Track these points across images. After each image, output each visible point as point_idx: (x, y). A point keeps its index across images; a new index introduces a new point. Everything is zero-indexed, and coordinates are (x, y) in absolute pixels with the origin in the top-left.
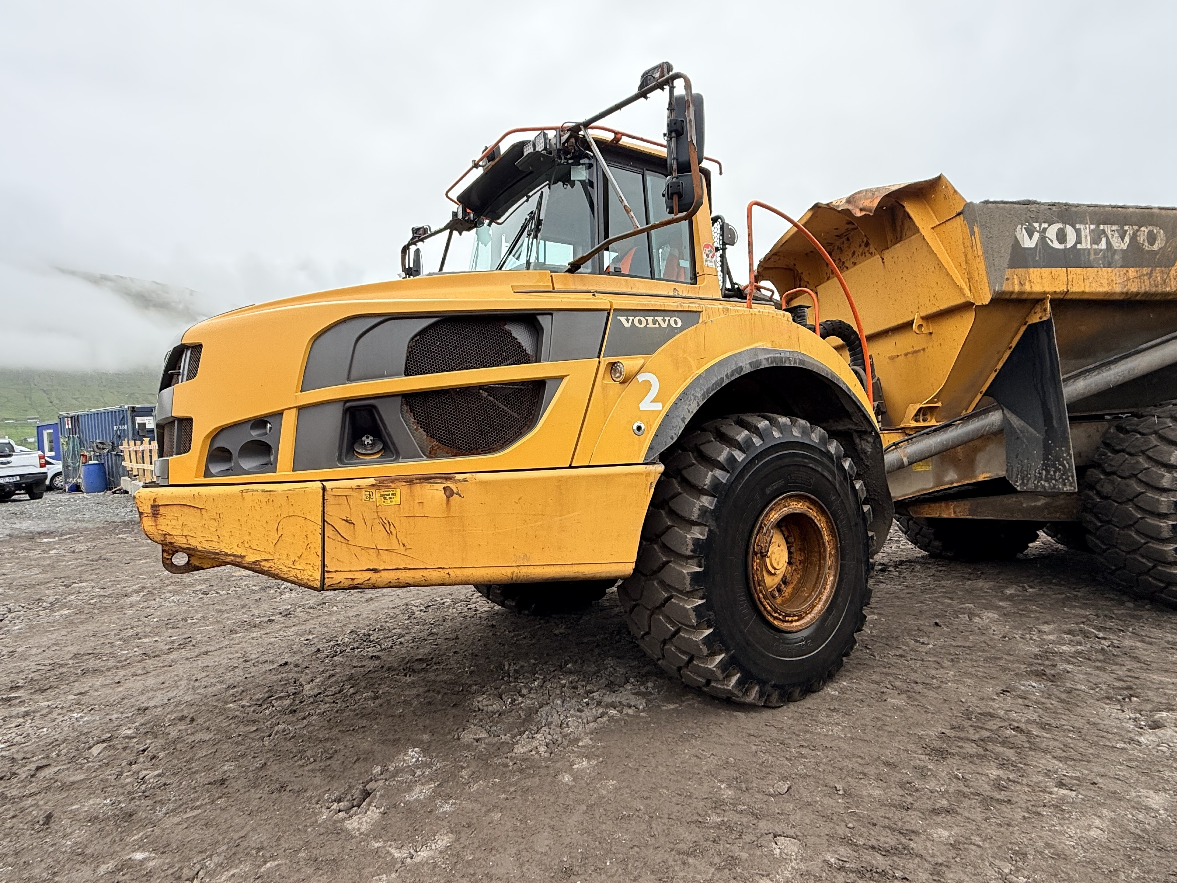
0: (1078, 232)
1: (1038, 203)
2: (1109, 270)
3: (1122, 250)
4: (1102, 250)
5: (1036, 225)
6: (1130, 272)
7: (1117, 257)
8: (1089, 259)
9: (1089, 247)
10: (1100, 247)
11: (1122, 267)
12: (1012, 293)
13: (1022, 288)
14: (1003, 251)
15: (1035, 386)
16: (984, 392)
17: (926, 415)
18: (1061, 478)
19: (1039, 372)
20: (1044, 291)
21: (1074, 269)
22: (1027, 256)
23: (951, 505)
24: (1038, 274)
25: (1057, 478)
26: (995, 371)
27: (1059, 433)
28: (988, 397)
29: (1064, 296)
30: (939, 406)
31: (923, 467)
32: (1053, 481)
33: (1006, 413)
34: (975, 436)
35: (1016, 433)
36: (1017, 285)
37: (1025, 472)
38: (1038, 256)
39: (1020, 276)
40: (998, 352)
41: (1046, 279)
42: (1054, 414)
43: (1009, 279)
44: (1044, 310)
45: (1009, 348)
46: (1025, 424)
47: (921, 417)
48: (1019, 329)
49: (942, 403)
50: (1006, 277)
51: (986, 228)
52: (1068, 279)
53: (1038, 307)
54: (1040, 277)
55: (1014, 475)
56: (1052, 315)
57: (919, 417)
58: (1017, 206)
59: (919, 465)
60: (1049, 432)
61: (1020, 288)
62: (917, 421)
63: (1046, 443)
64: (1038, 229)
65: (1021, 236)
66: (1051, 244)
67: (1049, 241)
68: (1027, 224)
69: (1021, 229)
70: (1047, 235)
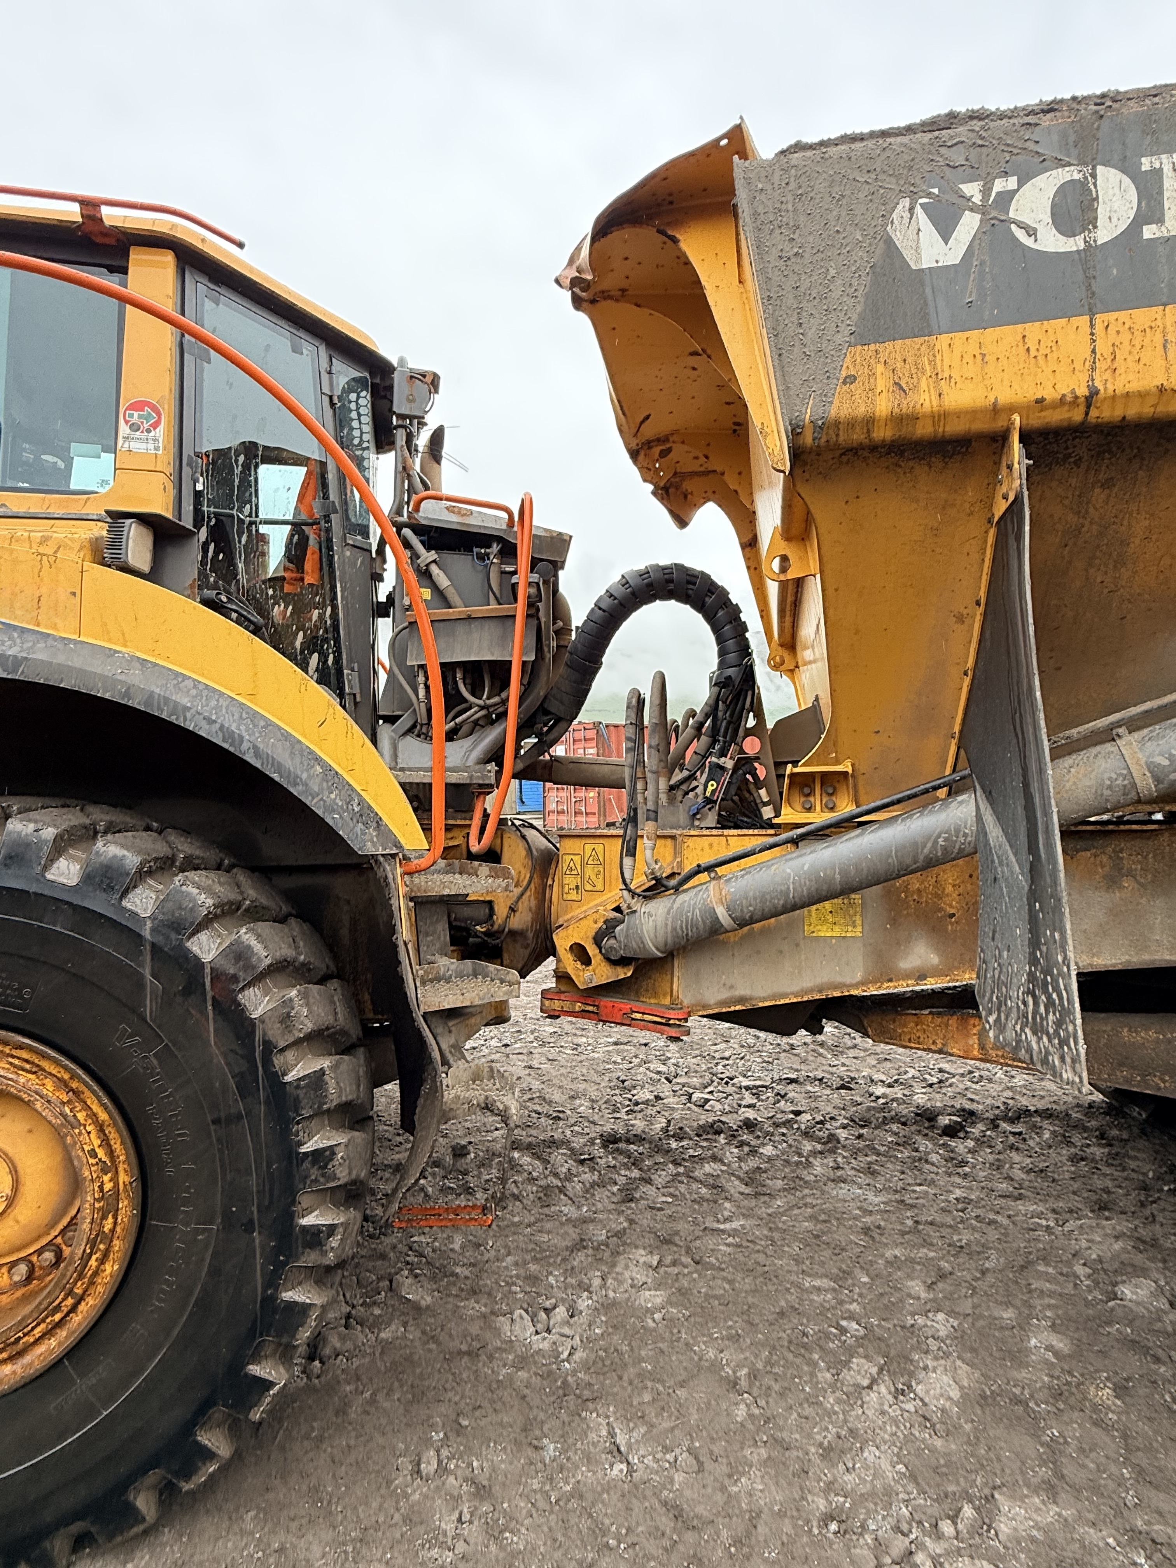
0: (1149, 186)
5: (972, 190)
12: (869, 422)
13: (905, 402)
14: (838, 293)
15: (1013, 719)
16: (957, 735)
17: (832, 794)
18: (1056, 1032)
19: (1015, 673)
20: (995, 404)
21: (1123, 315)
22: (930, 297)
23: (974, 1026)
24: (973, 348)
25: (1051, 1031)
26: (966, 674)
27: (1048, 880)
28: (962, 752)
29: (1087, 414)
30: (847, 772)
31: (836, 928)
32: (1045, 1039)
33: (979, 799)
34: (909, 861)
35: (993, 861)
36: (884, 394)
37: (1004, 989)
38: (974, 291)
39: (899, 365)
40: (960, 619)
41: (1003, 362)
42: (1039, 815)
43: (855, 378)
44: (1010, 467)
45: (978, 604)
46: (1003, 839)
47: (817, 800)
48: (986, 542)
49: (853, 765)
50: (844, 373)
51: (778, 231)
52: (1094, 351)
53: (1004, 464)
54: (979, 357)
55: (988, 989)
56: (1024, 482)
57: (812, 799)
58: (899, 139)
59: (826, 921)
60: (1035, 871)
61: (896, 402)
62: (809, 810)
63: (1031, 907)
64: (977, 199)
65: (909, 232)
66: (1028, 242)
67: (1020, 235)
68: (936, 191)
69: (911, 210)
70: (1012, 215)
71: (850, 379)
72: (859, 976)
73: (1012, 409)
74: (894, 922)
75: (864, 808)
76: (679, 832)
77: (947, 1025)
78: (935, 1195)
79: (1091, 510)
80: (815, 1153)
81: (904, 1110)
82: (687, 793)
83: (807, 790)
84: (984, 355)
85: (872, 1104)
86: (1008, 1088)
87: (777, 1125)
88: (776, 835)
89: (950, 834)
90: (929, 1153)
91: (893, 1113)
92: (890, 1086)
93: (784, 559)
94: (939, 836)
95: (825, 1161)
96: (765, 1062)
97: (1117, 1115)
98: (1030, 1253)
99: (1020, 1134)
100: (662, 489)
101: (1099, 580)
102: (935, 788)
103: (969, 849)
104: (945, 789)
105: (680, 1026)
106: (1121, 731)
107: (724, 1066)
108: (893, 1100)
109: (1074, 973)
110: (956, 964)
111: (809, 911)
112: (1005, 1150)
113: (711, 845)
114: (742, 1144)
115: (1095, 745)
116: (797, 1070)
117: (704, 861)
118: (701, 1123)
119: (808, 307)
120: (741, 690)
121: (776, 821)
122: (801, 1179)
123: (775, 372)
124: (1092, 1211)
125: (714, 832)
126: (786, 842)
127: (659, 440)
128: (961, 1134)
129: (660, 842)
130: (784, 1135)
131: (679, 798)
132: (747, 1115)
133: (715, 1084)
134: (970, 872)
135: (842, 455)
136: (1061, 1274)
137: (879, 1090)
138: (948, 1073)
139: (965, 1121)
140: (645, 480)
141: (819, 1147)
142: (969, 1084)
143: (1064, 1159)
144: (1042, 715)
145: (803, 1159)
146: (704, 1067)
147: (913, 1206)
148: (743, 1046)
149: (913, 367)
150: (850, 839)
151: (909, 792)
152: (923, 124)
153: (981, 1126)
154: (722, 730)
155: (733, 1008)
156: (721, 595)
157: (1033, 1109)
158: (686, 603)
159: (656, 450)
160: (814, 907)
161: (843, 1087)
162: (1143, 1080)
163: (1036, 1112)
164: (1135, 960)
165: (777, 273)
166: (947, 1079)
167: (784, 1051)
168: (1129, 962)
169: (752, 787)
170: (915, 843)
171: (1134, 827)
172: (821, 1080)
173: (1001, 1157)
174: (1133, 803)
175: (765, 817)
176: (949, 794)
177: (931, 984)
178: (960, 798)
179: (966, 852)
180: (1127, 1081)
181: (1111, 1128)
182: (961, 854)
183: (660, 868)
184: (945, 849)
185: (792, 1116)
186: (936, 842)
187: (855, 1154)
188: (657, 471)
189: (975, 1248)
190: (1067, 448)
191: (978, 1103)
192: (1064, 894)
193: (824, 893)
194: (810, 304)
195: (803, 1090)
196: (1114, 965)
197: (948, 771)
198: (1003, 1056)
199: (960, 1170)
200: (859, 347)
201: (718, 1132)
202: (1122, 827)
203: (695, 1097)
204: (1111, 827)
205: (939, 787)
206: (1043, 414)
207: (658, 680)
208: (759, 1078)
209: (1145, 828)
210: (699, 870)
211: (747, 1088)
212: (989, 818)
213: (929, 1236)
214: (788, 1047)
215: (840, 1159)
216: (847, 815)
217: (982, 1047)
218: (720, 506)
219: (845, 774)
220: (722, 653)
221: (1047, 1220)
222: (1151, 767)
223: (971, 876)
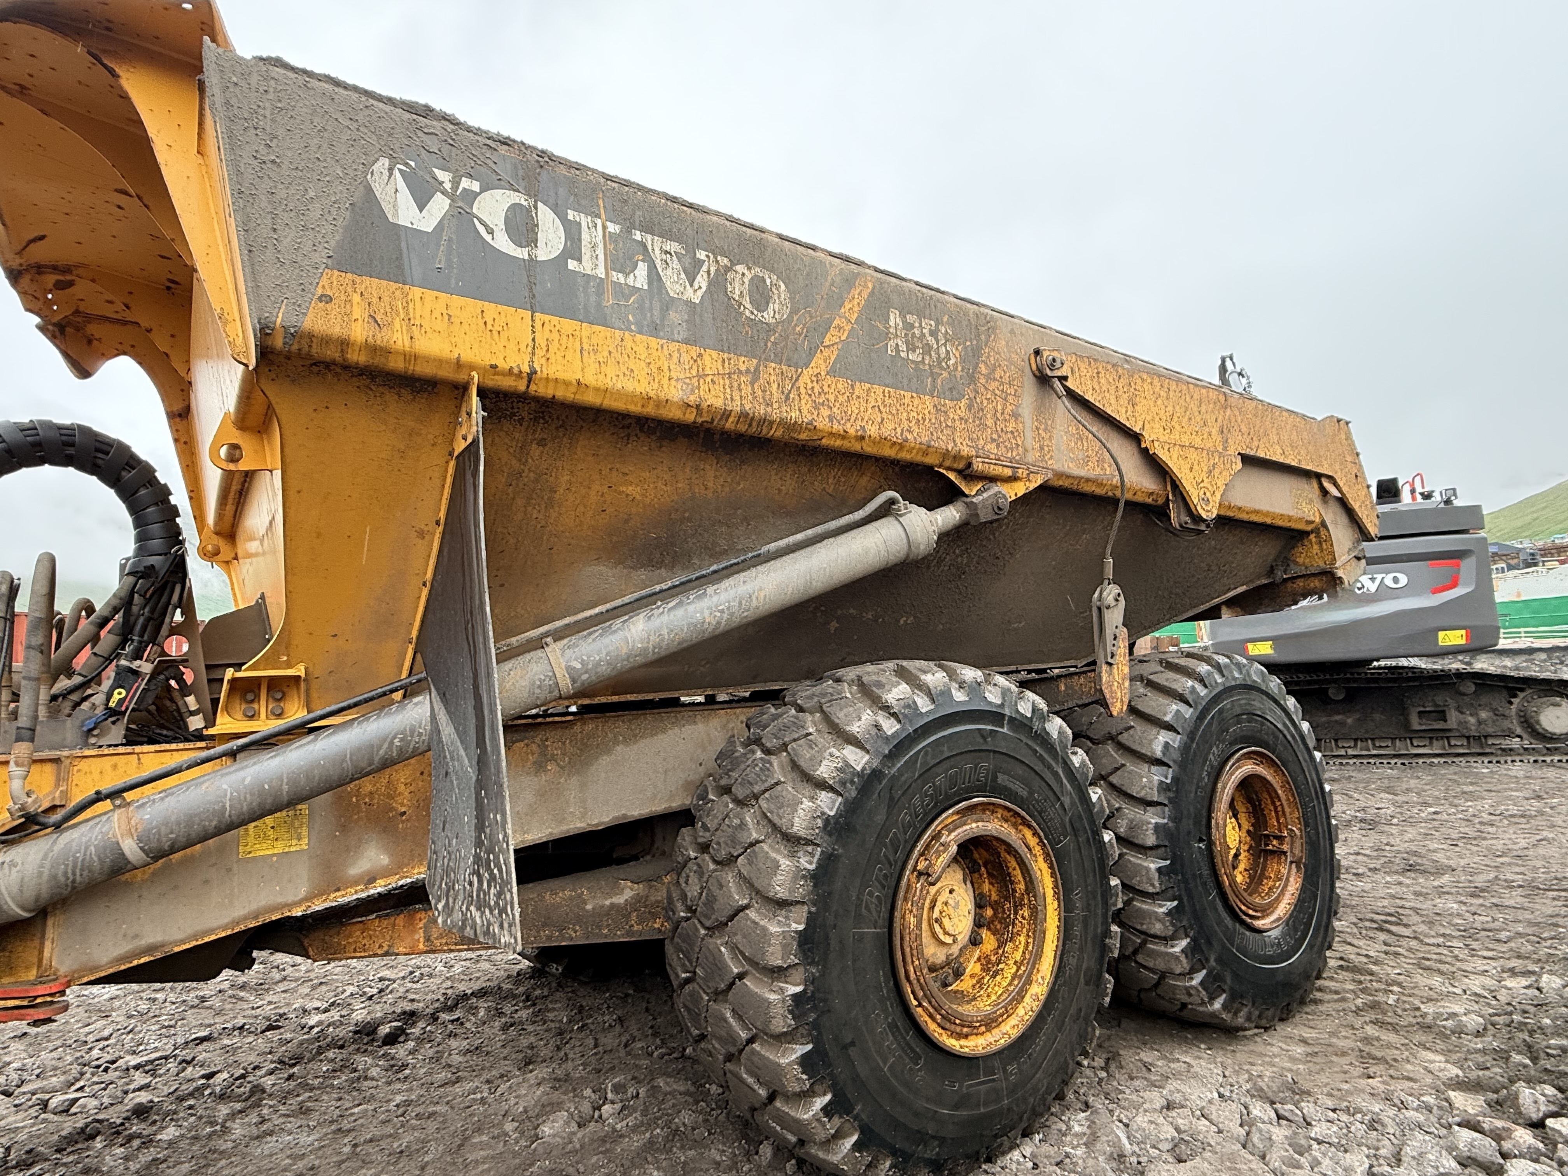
0: (572, 232)
1: (458, 124)
2: (654, 342)
3: (689, 302)
4: (636, 290)
5: (444, 176)
6: (706, 357)
7: (674, 317)
8: (599, 305)
9: (601, 272)
10: (630, 281)
11: (687, 342)
12: (344, 344)
13: (380, 336)
14: (317, 214)
15: (466, 628)
16: (414, 640)
17: (280, 700)
18: (497, 903)
19: (468, 589)
20: (458, 360)
21: (555, 320)
22: (405, 251)
23: (421, 920)
24: (440, 307)
25: (492, 903)
26: (424, 585)
27: (493, 769)
28: (419, 656)
29: (528, 387)
30: (299, 677)
31: (278, 844)
32: (487, 912)
33: (434, 700)
34: (363, 764)
35: (445, 757)
36: (360, 321)
37: (452, 875)
38: (443, 259)
39: (375, 300)
40: (421, 534)
41: (465, 326)
42: (486, 712)
43: (331, 299)
44: (469, 414)
45: (438, 523)
46: (455, 736)
47: (262, 706)
48: (446, 470)
49: (306, 669)
50: (320, 291)
51: (253, 131)
52: (533, 340)
53: (464, 409)
54: (446, 317)
55: (438, 878)
56: (480, 429)
57: (256, 706)
58: (381, 105)
59: (266, 837)
60: (482, 763)
61: (371, 334)
62: (251, 718)
63: (478, 794)
64: (448, 186)
65: (388, 189)
66: (488, 238)
67: (481, 229)
68: (413, 164)
69: (391, 170)
70: (475, 210)
71: (326, 299)
72: (303, 892)
73: (472, 367)
74: (344, 828)
75: (319, 713)
76: (66, 753)
77: (394, 925)
78: (375, 1110)
79: (530, 460)
80: (232, 1116)
81: (341, 1032)
82: (77, 704)
83: (250, 697)
84: (450, 316)
85: (306, 1037)
86: (447, 978)
87: (181, 1099)
88: (208, 748)
89: (405, 736)
90: (368, 1069)
91: (329, 1039)
92: (326, 1011)
93: (235, 447)
94: (395, 737)
95: (247, 1120)
96: (164, 1027)
97: (539, 977)
98: (466, 1130)
99: (458, 1019)
100: (54, 325)
101: (535, 516)
102: (392, 691)
103: (423, 748)
104: (401, 693)
105: (52, 1002)
106: (549, 640)
107: (101, 1050)
108: (329, 1026)
109: (512, 848)
110: (406, 861)
111: (247, 830)
112: (444, 1040)
113: (115, 767)
114: (130, 1138)
115: (529, 651)
116: (210, 1025)
117: (106, 786)
118: (64, 1133)
119: (285, 217)
120: (167, 582)
121: (211, 731)
122: (215, 1151)
123: (243, 267)
124: (519, 1069)
125: (121, 749)
126: (221, 756)
127: (55, 268)
128: (402, 1039)
129: (35, 768)
130: (191, 1107)
131: (67, 711)
132: (137, 1100)
133: (88, 1075)
134: (421, 769)
135: (311, 365)
136: (493, 1138)
137: (313, 1019)
138: (389, 980)
139: (406, 1024)
140: (28, 310)
141: (238, 1106)
142: (410, 985)
143: (496, 1031)
144: (490, 627)
145: (218, 1128)
146: (69, 1059)
147: (349, 1131)
148: (131, 1017)
149: (388, 307)
150: (301, 746)
151: (366, 696)
152: (403, 102)
153: (421, 1024)
154: (138, 628)
155: (135, 963)
156: (146, 474)
157: (469, 992)
158: (91, 472)
159: (51, 279)
160: (253, 824)
161: (270, 1028)
162: (561, 935)
163: (472, 994)
164: (555, 831)
165: (250, 170)
166: (388, 986)
167: (192, 1007)
168: (551, 834)
169: (176, 695)
170: (372, 746)
171: (557, 719)
172: (241, 1028)
173: (440, 1048)
174: (555, 700)
175: (192, 728)
176: (404, 696)
177: (379, 888)
178: (415, 700)
179: (420, 751)
180: (549, 938)
181: (534, 989)
182: (416, 753)
183: (34, 802)
184: (400, 749)
185: (203, 1081)
186: (392, 743)
187: (283, 1100)
188: (51, 303)
189: (415, 1147)
190: (513, 408)
191: (419, 1001)
192: (506, 780)
193: (268, 807)
194: (286, 214)
195: (218, 1046)
196: (540, 838)
197: (405, 674)
198: (446, 944)
199: (400, 1075)
200: (336, 273)
201: (92, 1137)
202: (548, 720)
203: (53, 1104)
204: (539, 720)
205: (396, 690)
206: (496, 377)
207: (47, 564)
208: (156, 1049)
209: (564, 719)
210: (99, 797)
211: (137, 1067)
212: (442, 717)
213: (367, 1154)
214: (197, 1001)
215: (265, 1111)
216: (299, 721)
217: (428, 940)
218: (140, 364)
219: (298, 678)
220: (141, 538)
221: (481, 1092)
222: (569, 669)
223: (422, 773)
